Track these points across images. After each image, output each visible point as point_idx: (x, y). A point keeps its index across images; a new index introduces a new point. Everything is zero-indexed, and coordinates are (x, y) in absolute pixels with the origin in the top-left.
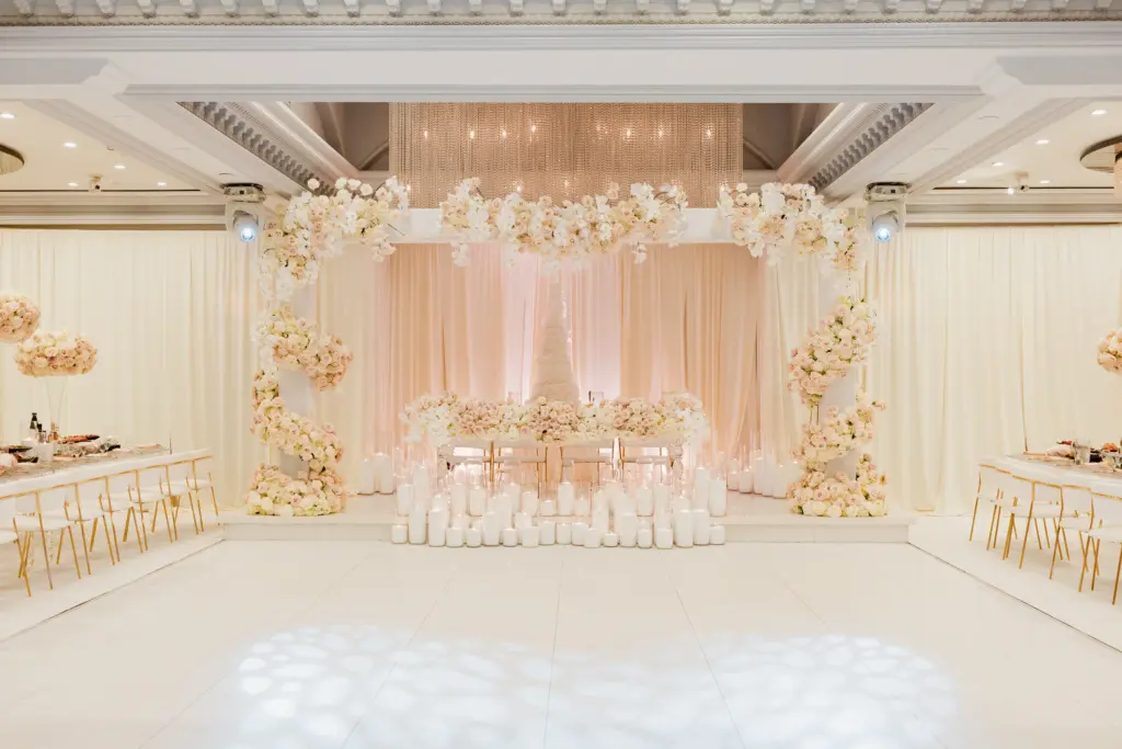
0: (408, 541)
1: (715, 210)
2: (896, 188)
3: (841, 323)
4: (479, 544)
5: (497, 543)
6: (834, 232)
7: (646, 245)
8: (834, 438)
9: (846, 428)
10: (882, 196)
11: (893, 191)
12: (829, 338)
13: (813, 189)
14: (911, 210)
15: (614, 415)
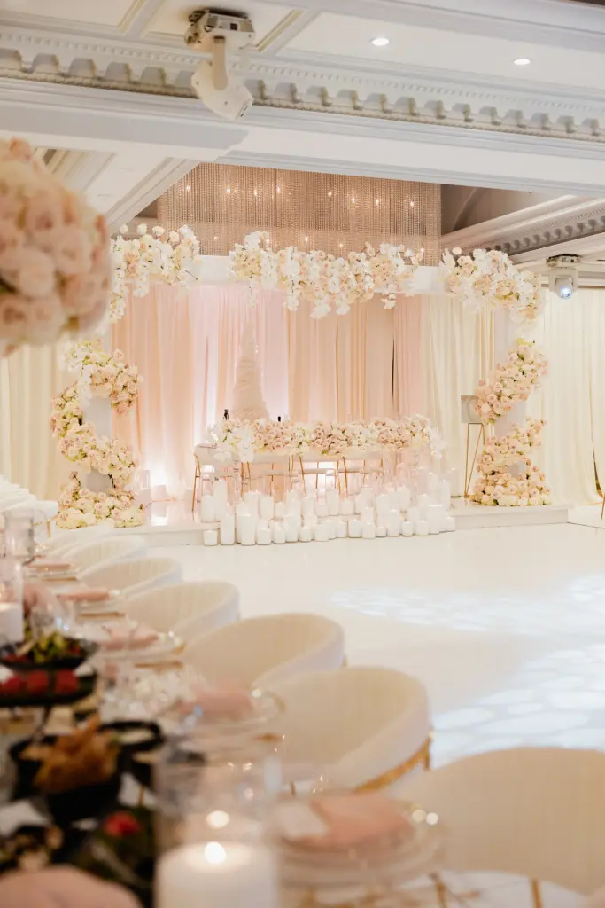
0: (219, 543)
1: (436, 268)
2: (574, 258)
3: (523, 359)
4: (284, 541)
5: (296, 540)
6: (525, 290)
7: (396, 294)
8: (520, 447)
9: (527, 439)
10: (566, 264)
11: (572, 261)
12: (515, 371)
13: (506, 255)
14: (583, 275)
15: (378, 432)
